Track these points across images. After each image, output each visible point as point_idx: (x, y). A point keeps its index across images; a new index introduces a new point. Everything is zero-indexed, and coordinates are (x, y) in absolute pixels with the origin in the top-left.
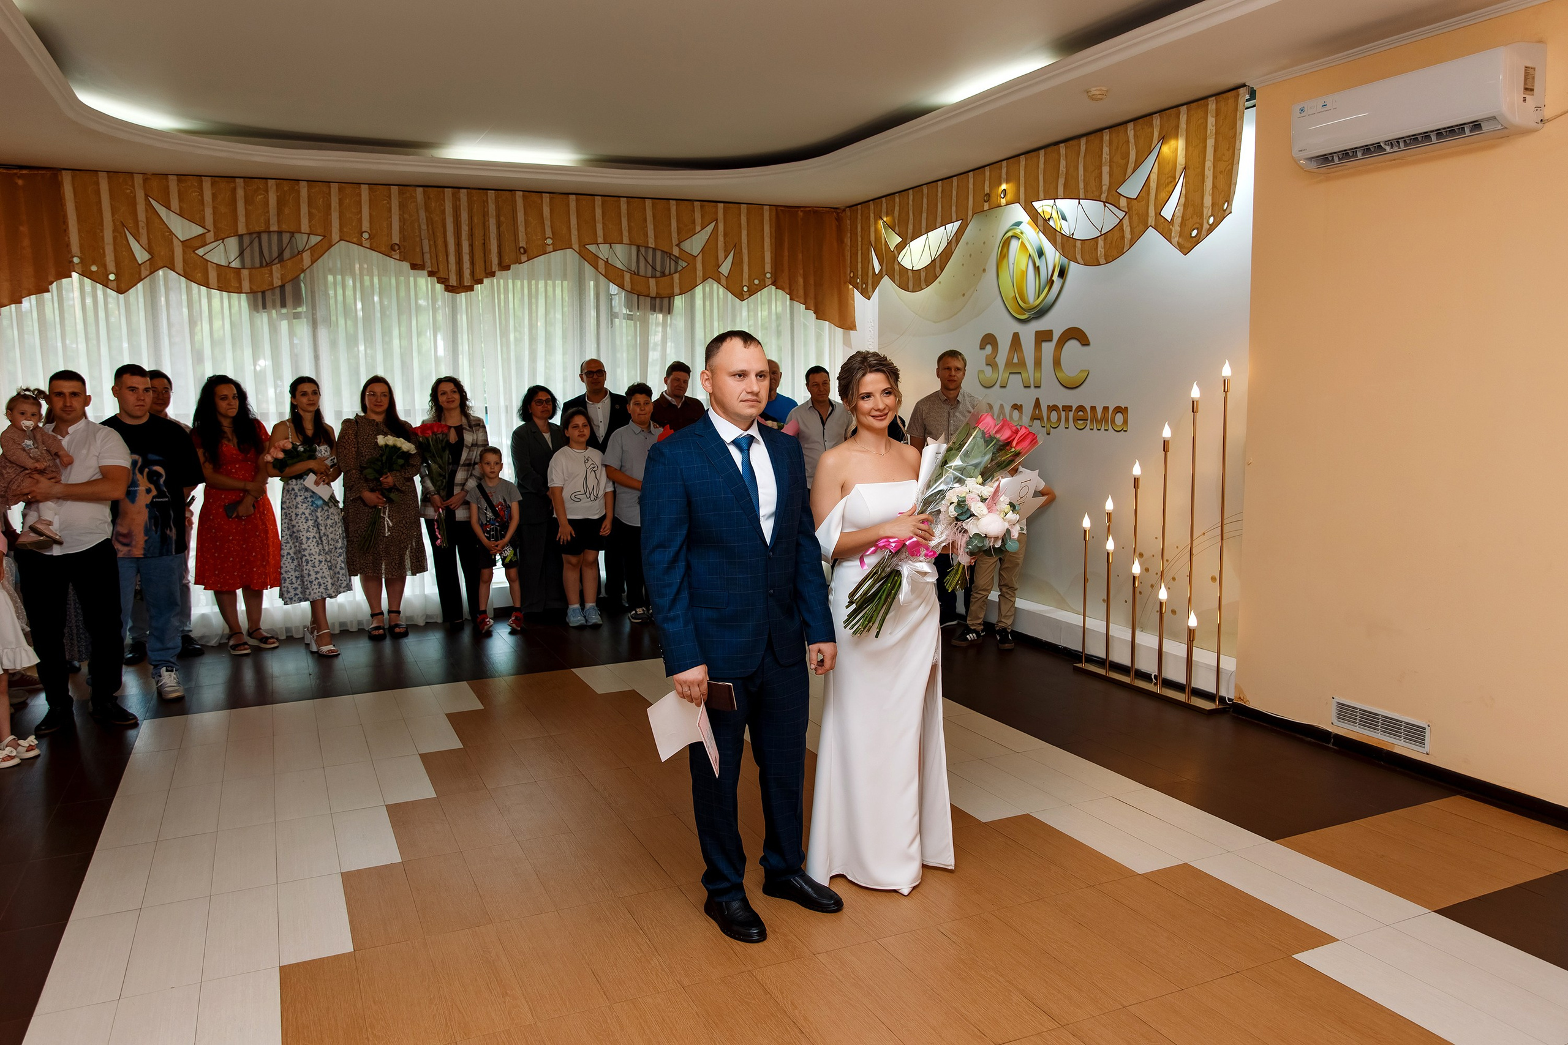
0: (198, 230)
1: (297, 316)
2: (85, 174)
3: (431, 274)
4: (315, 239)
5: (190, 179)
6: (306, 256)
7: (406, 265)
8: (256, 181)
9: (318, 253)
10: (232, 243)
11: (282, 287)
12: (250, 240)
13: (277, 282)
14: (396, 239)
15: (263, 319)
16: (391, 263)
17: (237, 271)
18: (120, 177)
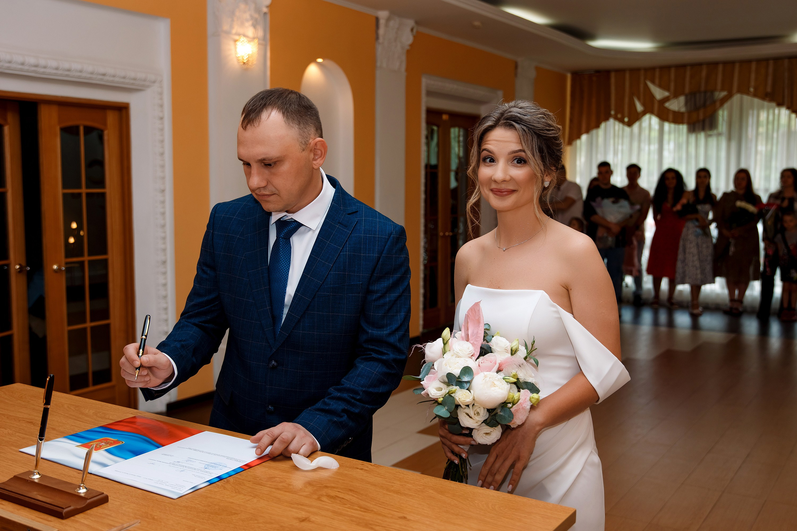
0: (667, 94)
1: (710, 136)
2: (620, 71)
3: (788, 108)
4: (724, 94)
5: (665, 69)
6: (718, 104)
7: (774, 104)
8: (697, 66)
9: (723, 101)
10: (682, 99)
11: (704, 121)
12: (691, 98)
13: (701, 117)
14: (769, 89)
15: (693, 137)
16: (766, 103)
17: (682, 114)
18: (635, 71)
